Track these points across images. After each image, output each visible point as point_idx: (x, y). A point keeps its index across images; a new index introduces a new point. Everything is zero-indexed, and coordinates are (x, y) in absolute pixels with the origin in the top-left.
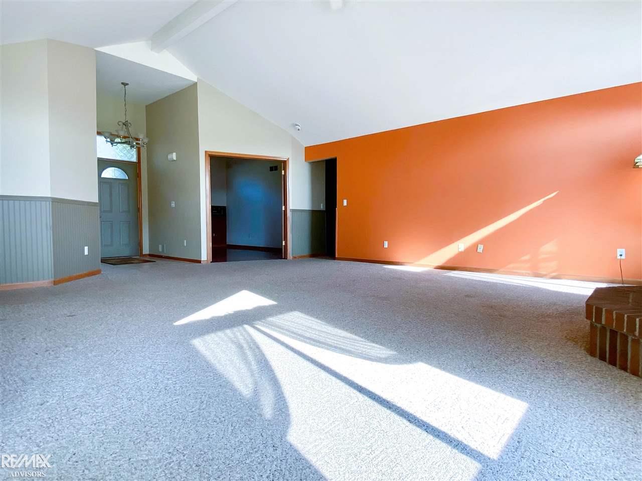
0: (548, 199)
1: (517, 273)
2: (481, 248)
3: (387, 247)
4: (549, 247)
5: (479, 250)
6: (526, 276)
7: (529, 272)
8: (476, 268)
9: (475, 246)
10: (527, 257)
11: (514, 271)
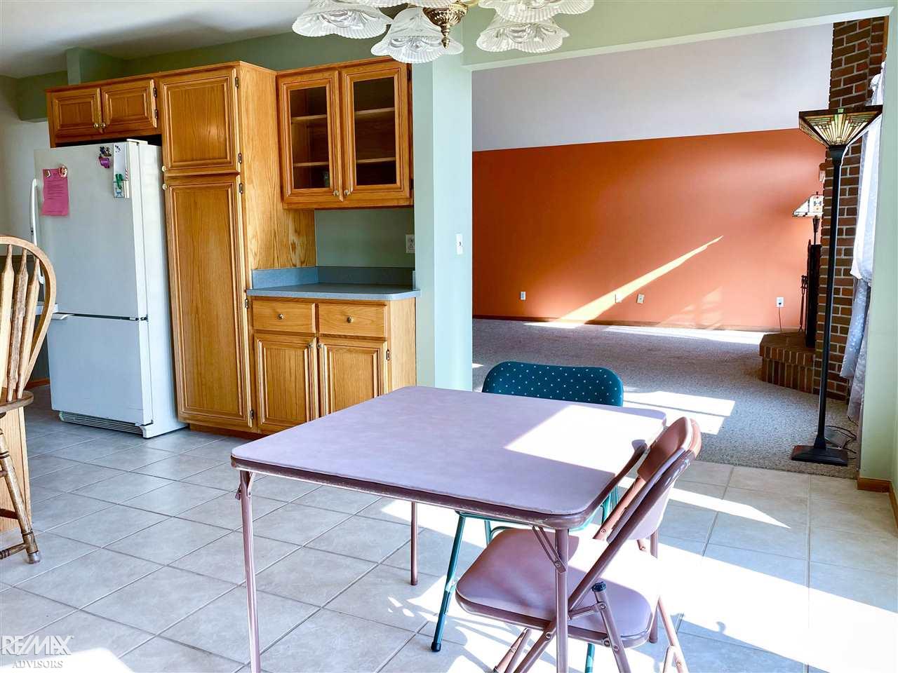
0: (712, 244)
1: (680, 325)
2: (641, 299)
3: (525, 299)
4: (713, 297)
5: (639, 301)
6: (688, 328)
7: (693, 324)
8: (635, 322)
9: (634, 297)
10: (690, 308)
11: (678, 323)
